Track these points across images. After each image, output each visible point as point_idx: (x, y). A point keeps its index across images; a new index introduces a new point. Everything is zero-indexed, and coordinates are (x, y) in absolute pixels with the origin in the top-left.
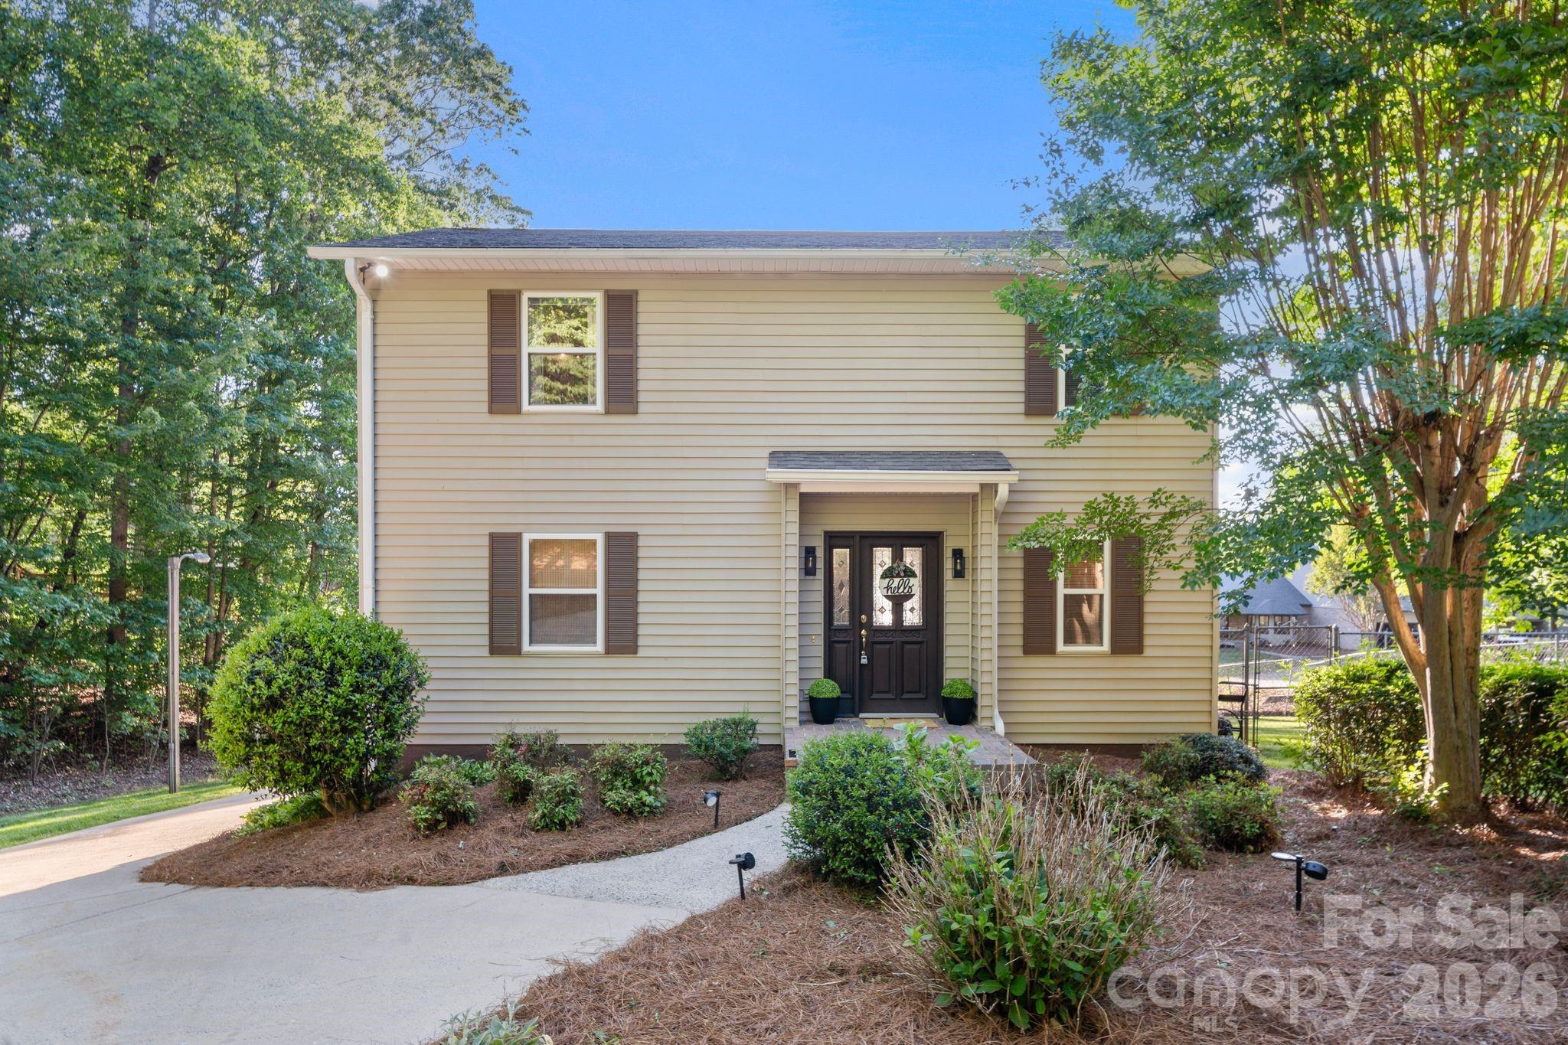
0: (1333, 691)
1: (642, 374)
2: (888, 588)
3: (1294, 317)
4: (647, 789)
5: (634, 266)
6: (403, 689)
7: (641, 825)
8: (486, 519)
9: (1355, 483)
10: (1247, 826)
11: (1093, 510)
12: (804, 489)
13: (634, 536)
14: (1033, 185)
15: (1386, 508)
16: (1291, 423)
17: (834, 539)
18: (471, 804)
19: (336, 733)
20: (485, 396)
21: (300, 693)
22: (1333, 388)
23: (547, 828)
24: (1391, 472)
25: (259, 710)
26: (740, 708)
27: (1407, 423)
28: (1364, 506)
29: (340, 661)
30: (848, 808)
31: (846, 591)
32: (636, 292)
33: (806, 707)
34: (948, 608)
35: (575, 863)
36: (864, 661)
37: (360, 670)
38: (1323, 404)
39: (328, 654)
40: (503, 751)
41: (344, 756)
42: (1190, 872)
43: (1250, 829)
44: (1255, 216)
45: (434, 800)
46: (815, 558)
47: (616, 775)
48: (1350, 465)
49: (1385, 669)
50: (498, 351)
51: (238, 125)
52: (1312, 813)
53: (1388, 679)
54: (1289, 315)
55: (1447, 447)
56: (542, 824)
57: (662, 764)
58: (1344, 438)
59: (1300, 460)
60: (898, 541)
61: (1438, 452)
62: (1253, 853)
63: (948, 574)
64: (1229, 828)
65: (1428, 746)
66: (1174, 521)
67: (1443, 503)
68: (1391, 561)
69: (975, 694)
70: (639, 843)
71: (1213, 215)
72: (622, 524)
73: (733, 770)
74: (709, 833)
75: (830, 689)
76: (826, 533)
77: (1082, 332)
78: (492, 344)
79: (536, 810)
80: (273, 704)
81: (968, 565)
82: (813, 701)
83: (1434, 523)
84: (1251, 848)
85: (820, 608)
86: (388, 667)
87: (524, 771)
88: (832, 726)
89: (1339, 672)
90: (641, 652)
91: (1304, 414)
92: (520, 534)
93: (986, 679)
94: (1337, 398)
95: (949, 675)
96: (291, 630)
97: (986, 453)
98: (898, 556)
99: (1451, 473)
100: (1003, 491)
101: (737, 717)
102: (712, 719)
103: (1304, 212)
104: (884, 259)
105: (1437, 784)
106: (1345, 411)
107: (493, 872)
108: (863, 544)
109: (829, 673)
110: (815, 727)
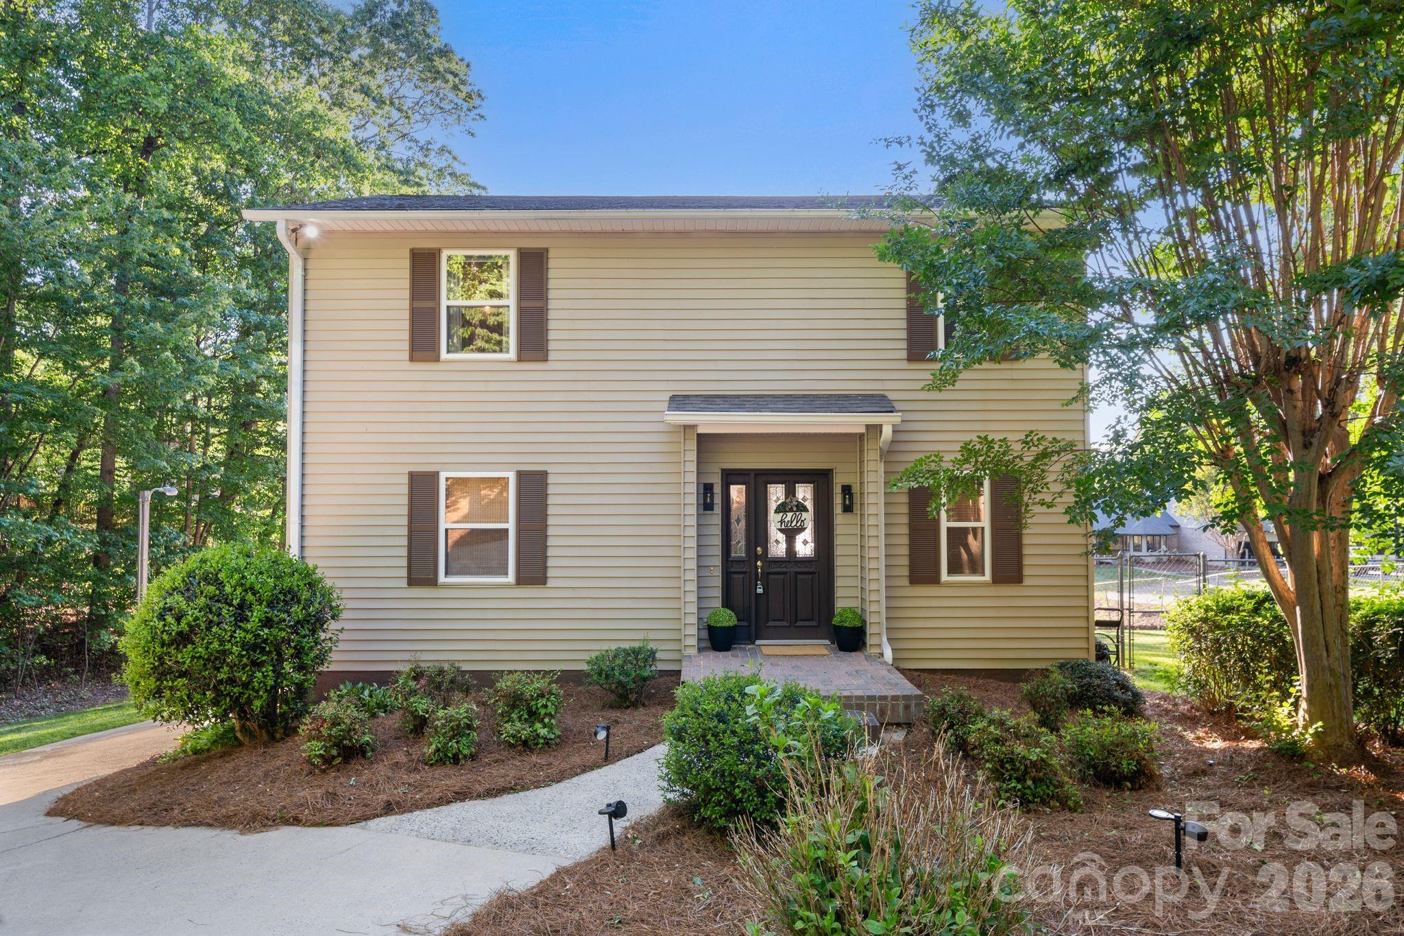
0: (1204, 620)
1: (552, 325)
2: (782, 522)
3: (1156, 268)
4: (542, 721)
5: (544, 227)
6: (316, 623)
7: (534, 758)
8: (407, 459)
9: (1219, 425)
10: (1124, 763)
11: (969, 452)
12: (701, 430)
13: (544, 474)
14: (906, 145)
15: (1252, 451)
16: (1156, 368)
17: (730, 477)
18: (367, 738)
19: (245, 666)
20: (406, 346)
21: (209, 629)
22: (1194, 333)
23: (441, 762)
24: (1255, 416)
25: (169, 645)
26: (640, 636)
27: (1268, 368)
28: (1228, 448)
29: (250, 597)
30: (719, 756)
31: (743, 523)
32: (547, 250)
33: (705, 634)
34: (838, 541)
35: (463, 800)
36: (760, 591)
37: (270, 605)
38: (1186, 350)
39: (239, 590)
40: (405, 683)
41: (253, 689)
42: (1068, 815)
43: (1127, 766)
44: (1116, 172)
45: (330, 735)
46: (712, 494)
47: (513, 707)
48: (1215, 408)
49: (1253, 601)
50: (418, 304)
51: (220, 110)
52: (1188, 743)
53: (1256, 611)
54: (1151, 266)
55: (1308, 391)
56: (435, 759)
57: (557, 696)
58: (1207, 380)
59: (1166, 403)
60: (790, 478)
61: (1299, 396)
62: (1131, 790)
63: (838, 509)
64: (1107, 765)
65: (1301, 684)
66: (1046, 461)
67: (1307, 445)
68: (1259, 503)
69: (864, 622)
70: (529, 778)
71: (1074, 171)
72: (532, 464)
73: (633, 697)
74: (599, 767)
75: (727, 618)
76: (723, 470)
77: (955, 281)
78: (413, 298)
79: (431, 744)
80: (183, 639)
81: (857, 500)
82: (711, 629)
83: (1297, 465)
84: (1129, 785)
85: (717, 541)
86: (299, 602)
87: (422, 705)
88: (729, 653)
89: (1209, 603)
90: (550, 583)
91: (1167, 358)
92: (438, 473)
93: (874, 608)
94: (1200, 344)
95: (840, 604)
96: (207, 567)
97: (872, 396)
98: (790, 492)
99: (1313, 416)
100: (887, 431)
101: (636, 645)
102: (614, 646)
103: (1162, 168)
104: (775, 218)
105: (1312, 722)
106: (1207, 355)
107: (378, 812)
108: (757, 481)
109: (727, 602)
110: (712, 655)
